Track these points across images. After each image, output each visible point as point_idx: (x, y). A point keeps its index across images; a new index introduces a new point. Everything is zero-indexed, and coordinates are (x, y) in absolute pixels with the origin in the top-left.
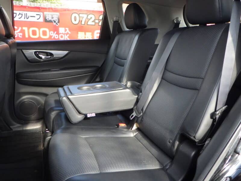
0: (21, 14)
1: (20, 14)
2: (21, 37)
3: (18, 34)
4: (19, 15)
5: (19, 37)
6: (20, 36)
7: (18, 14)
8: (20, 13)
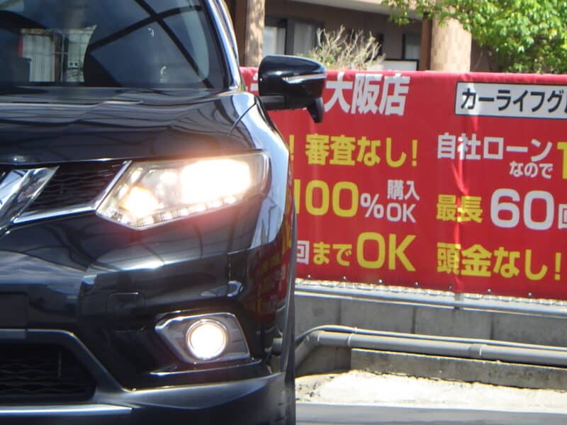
0: (557, 96)
1: (554, 95)
2: (549, 177)
3: (541, 165)
4: (549, 100)
5: (542, 178)
6: (547, 172)
7: (547, 96)
8: (554, 92)
